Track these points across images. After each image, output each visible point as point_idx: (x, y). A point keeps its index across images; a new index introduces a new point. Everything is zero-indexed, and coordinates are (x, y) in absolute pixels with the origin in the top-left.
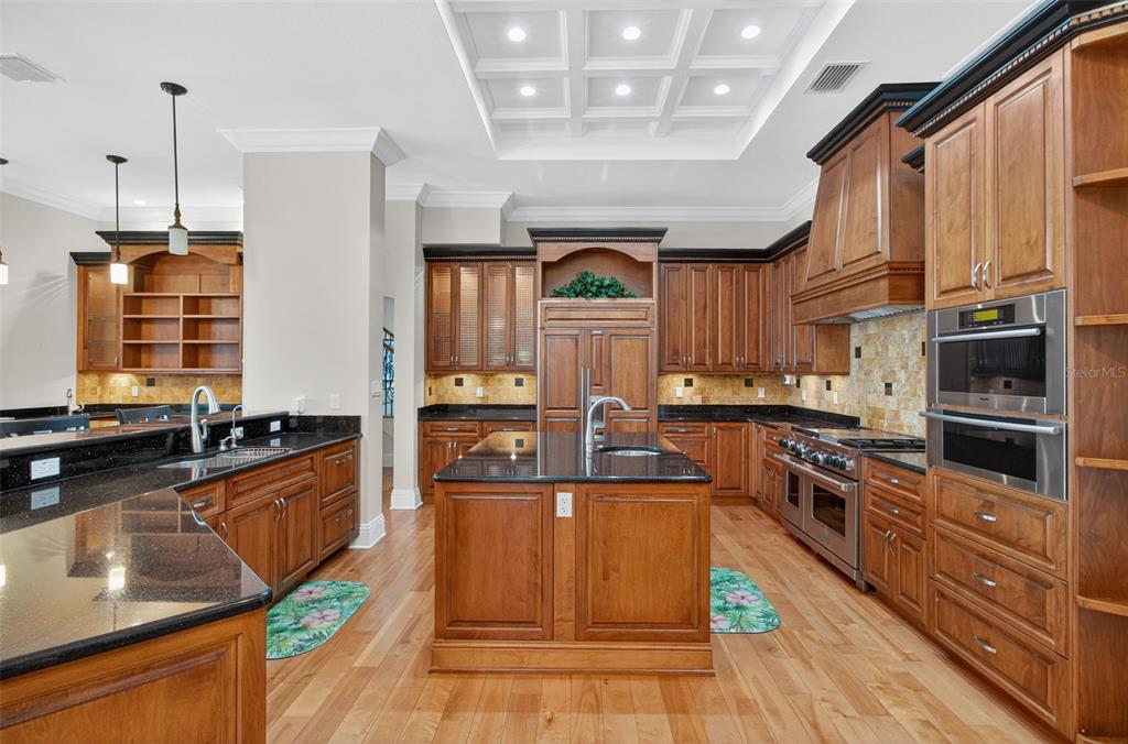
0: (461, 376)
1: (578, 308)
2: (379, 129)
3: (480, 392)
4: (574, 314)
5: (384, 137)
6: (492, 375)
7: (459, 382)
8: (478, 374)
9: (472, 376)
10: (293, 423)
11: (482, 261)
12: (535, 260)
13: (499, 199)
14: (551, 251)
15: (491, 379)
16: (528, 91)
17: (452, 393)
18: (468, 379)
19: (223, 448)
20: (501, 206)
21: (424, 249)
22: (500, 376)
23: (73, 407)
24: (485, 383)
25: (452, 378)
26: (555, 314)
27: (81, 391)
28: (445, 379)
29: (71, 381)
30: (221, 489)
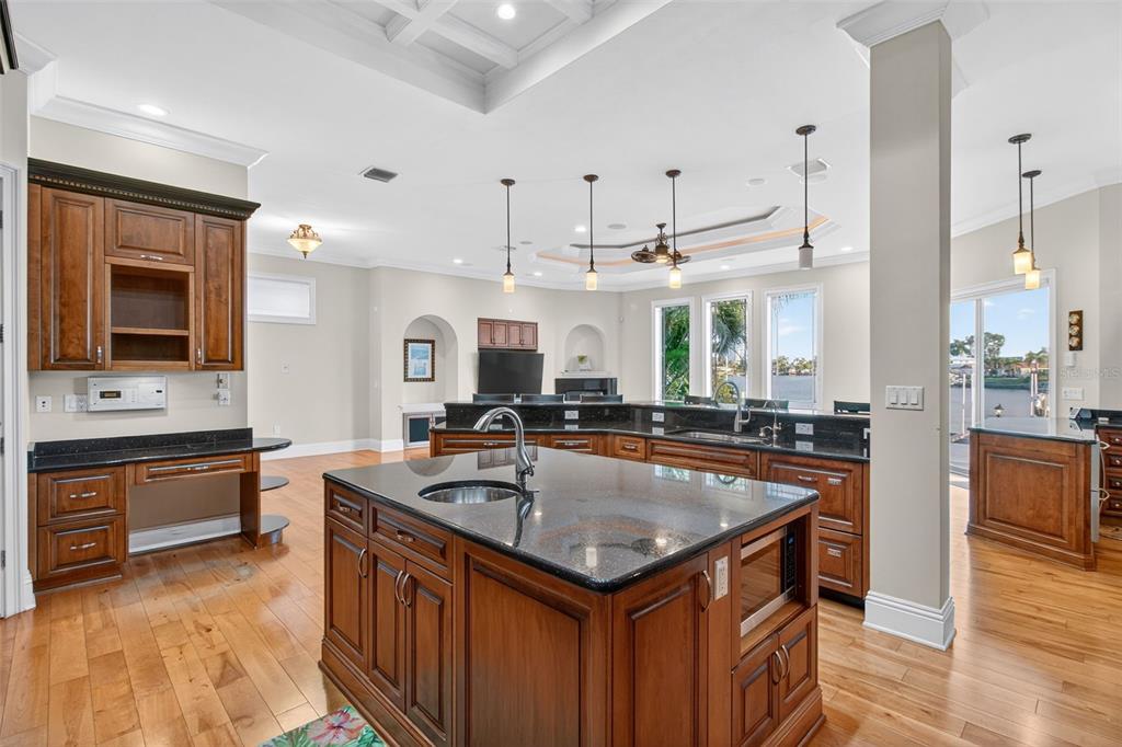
30: (641, 445)
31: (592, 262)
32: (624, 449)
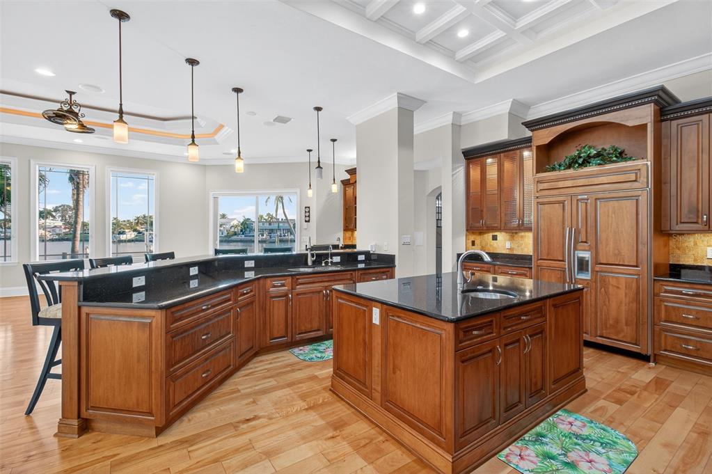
0: (496, 234)
1: (565, 179)
2: (396, 94)
3: (508, 245)
4: (560, 184)
5: (401, 97)
6: (516, 233)
7: (495, 238)
8: (507, 233)
9: (503, 233)
10: (373, 257)
11: (499, 153)
12: (531, 146)
13: (504, 107)
14: (545, 136)
15: (516, 236)
16: (463, 33)
17: (491, 245)
18: (501, 236)
19: (323, 265)
20: (508, 111)
21: (463, 153)
22: (523, 234)
23: (341, 245)
24: (512, 238)
25: (490, 235)
26: (545, 186)
27: (344, 239)
28: (486, 235)
29: (341, 234)
30: (289, 280)
31: (193, 137)
32: (274, 286)
